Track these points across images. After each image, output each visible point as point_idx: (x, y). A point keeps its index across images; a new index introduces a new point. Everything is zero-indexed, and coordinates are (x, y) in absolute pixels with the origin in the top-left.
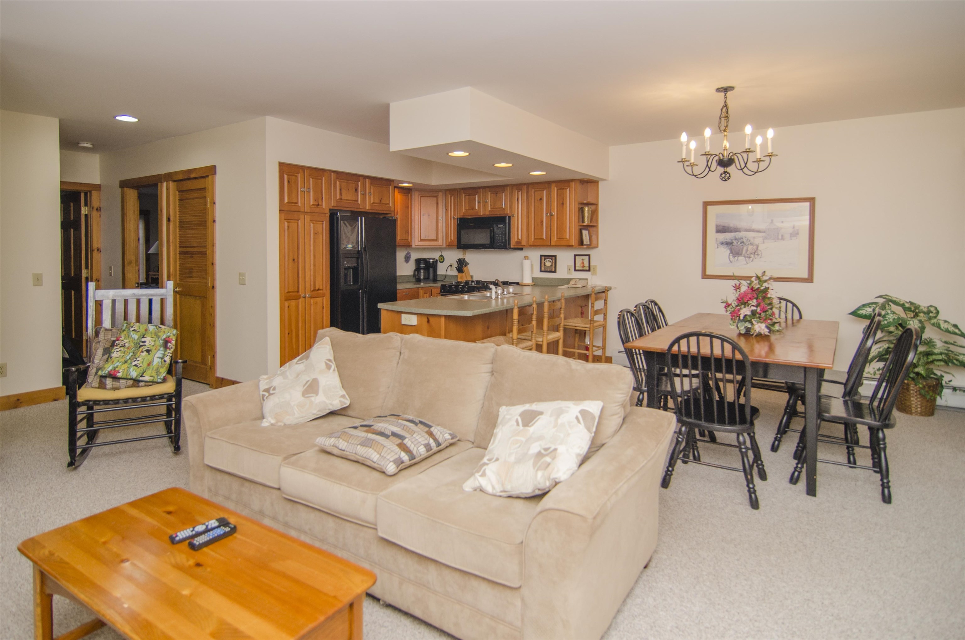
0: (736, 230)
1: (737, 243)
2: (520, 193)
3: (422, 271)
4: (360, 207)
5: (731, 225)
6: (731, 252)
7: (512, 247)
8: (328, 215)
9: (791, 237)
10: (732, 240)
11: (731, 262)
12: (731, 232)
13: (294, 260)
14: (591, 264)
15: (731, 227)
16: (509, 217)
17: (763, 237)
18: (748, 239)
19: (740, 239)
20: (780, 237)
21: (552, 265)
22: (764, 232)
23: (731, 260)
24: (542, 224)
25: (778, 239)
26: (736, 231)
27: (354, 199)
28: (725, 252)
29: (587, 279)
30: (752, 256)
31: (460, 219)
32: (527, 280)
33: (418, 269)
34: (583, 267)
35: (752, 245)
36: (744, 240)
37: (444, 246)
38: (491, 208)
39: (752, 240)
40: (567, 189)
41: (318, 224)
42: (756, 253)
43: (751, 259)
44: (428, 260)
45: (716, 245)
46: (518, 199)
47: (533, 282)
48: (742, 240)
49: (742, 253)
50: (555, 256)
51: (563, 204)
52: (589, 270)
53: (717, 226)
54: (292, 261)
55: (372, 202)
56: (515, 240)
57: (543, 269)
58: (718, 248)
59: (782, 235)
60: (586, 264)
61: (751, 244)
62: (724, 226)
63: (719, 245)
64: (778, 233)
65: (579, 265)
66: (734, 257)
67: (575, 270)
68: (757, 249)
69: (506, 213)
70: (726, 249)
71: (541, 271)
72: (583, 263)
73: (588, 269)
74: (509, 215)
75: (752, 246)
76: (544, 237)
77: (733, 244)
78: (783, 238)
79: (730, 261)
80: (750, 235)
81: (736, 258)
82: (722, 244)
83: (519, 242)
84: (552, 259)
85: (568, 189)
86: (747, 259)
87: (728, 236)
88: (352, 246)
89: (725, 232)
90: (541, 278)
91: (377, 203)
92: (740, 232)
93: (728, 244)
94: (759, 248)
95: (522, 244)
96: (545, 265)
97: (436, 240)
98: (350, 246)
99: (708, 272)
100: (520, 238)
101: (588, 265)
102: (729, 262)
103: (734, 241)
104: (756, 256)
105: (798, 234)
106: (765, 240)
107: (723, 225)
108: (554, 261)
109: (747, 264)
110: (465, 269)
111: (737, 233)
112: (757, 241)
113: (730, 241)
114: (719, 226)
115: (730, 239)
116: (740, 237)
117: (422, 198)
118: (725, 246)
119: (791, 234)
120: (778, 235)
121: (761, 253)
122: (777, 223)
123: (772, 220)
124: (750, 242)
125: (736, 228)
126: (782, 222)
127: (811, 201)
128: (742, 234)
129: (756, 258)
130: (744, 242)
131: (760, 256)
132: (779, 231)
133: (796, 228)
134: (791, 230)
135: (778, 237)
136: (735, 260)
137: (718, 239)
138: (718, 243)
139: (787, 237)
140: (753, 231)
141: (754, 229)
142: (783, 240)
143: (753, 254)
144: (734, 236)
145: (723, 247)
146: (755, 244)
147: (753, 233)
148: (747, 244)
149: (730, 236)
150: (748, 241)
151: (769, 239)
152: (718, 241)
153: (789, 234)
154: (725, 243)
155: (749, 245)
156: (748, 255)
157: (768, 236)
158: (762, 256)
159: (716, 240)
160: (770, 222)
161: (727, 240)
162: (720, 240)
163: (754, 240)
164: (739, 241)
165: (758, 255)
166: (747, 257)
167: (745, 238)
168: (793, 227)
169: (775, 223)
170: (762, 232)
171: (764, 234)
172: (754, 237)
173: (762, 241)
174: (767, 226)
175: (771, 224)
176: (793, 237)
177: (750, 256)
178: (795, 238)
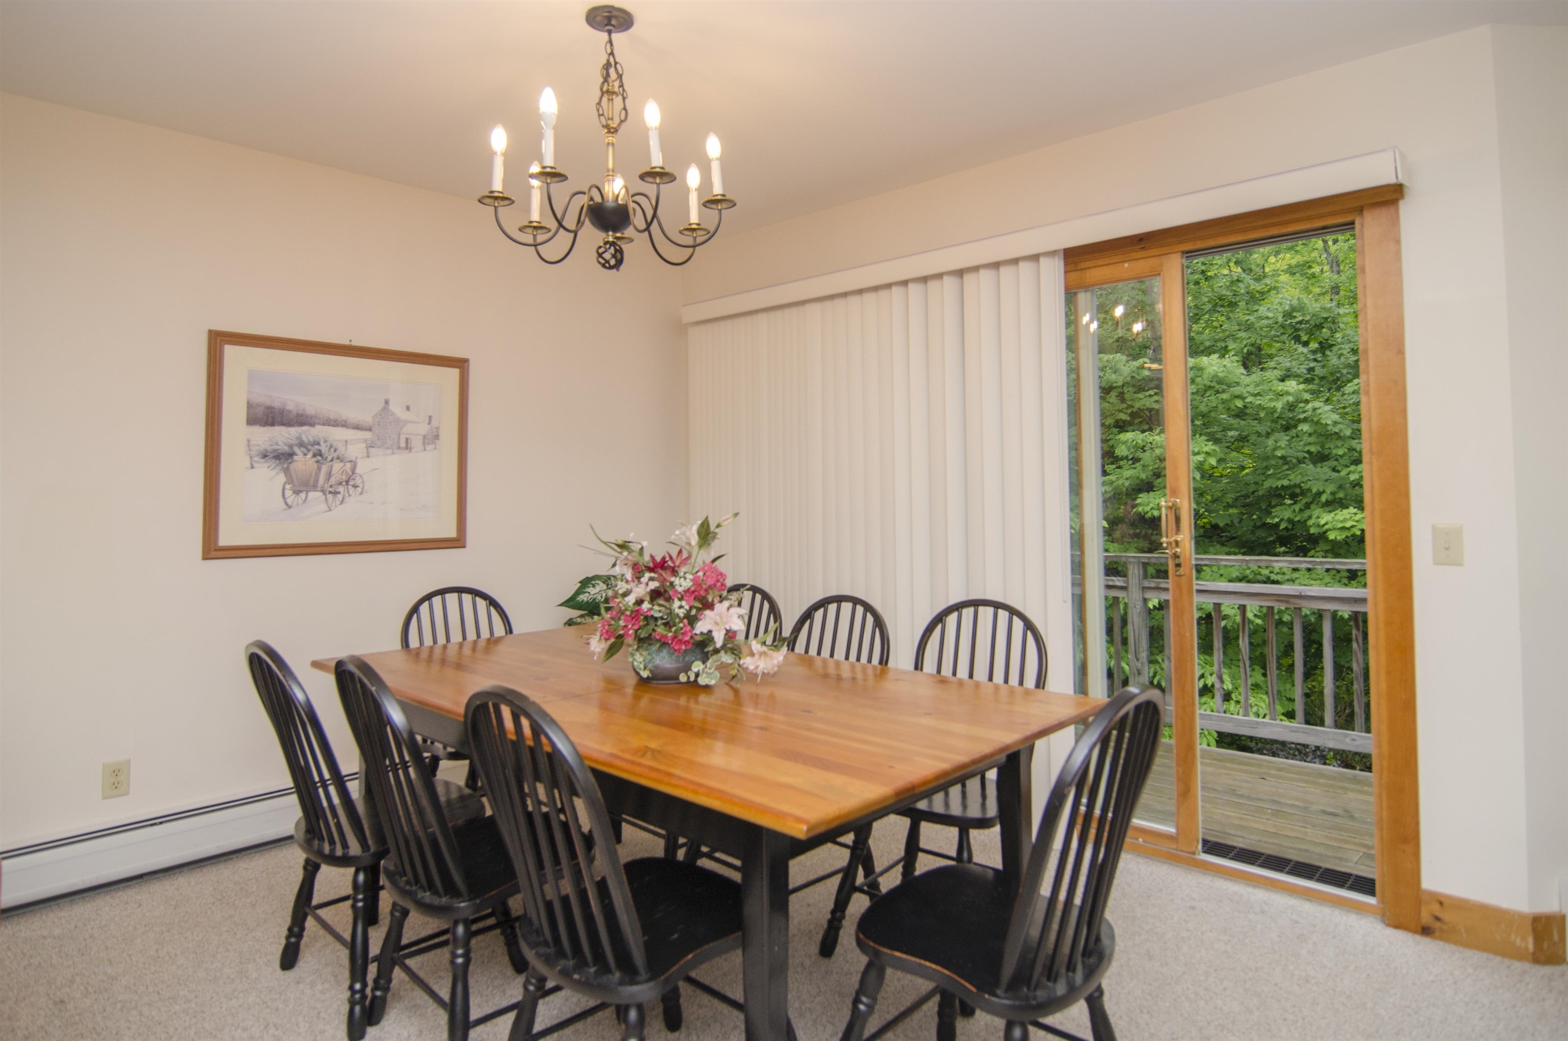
0: (302, 420)
1: (305, 455)
5: (290, 407)
6: (290, 480)
9: (424, 444)
10: (291, 446)
11: (289, 507)
12: (289, 424)
15: (290, 412)
17: (366, 440)
18: (331, 446)
19: (312, 445)
20: (403, 444)
22: (370, 430)
23: (289, 501)
25: (399, 448)
26: (302, 424)
28: (271, 477)
30: (341, 489)
35: (342, 461)
36: (323, 448)
39: (342, 449)
42: (351, 483)
43: (340, 497)
45: (248, 458)
48: (317, 447)
49: (316, 481)
53: (250, 406)
58: (252, 467)
59: (407, 439)
61: (338, 458)
62: (269, 408)
63: (256, 459)
64: (399, 434)
66: (297, 492)
68: (353, 471)
70: (274, 472)
75: (341, 464)
77: (294, 458)
78: (408, 447)
79: (286, 504)
80: (338, 434)
81: (303, 495)
82: (265, 456)
86: (330, 497)
87: (282, 436)
89: (272, 424)
92: (312, 425)
93: (283, 457)
94: (359, 470)
99: (225, 539)
102: (285, 507)
103: (296, 449)
104: (351, 490)
105: (437, 437)
106: (371, 450)
107: (269, 403)
109: (330, 510)
111: (305, 428)
112: (354, 451)
113: (286, 449)
114: (258, 405)
115: (285, 444)
116: (311, 439)
118: (273, 463)
119: (424, 437)
120: (399, 438)
121: (363, 482)
122: (397, 409)
123: (387, 402)
124: (337, 452)
125: (302, 415)
126: (408, 408)
127: (461, 364)
128: (318, 432)
129: (349, 496)
130: (323, 452)
131: (359, 489)
132: (402, 429)
133: (435, 423)
134: (423, 429)
135: (399, 443)
136: (300, 501)
137: (252, 443)
138: (253, 453)
139: (417, 443)
140: (343, 426)
141: (345, 421)
142: (408, 451)
143: (344, 483)
144: (298, 435)
145: (267, 465)
146: (347, 460)
147: (344, 429)
148: (330, 458)
149: (287, 436)
150: (332, 450)
151: (379, 447)
152: (253, 448)
153: (421, 437)
154: (272, 455)
155: (335, 461)
156: (331, 486)
157: (378, 439)
158: (363, 488)
159: (249, 446)
160: (382, 404)
161: (278, 447)
162: (258, 445)
163: (346, 449)
164: (309, 450)
165: (355, 486)
166: (330, 492)
167: (325, 441)
168: (427, 422)
169: (392, 407)
170: (366, 430)
171: (368, 435)
172: (346, 442)
173: (365, 450)
174: (376, 415)
175: (384, 409)
176: (428, 444)
177: (338, 490)
178: (432, 447)
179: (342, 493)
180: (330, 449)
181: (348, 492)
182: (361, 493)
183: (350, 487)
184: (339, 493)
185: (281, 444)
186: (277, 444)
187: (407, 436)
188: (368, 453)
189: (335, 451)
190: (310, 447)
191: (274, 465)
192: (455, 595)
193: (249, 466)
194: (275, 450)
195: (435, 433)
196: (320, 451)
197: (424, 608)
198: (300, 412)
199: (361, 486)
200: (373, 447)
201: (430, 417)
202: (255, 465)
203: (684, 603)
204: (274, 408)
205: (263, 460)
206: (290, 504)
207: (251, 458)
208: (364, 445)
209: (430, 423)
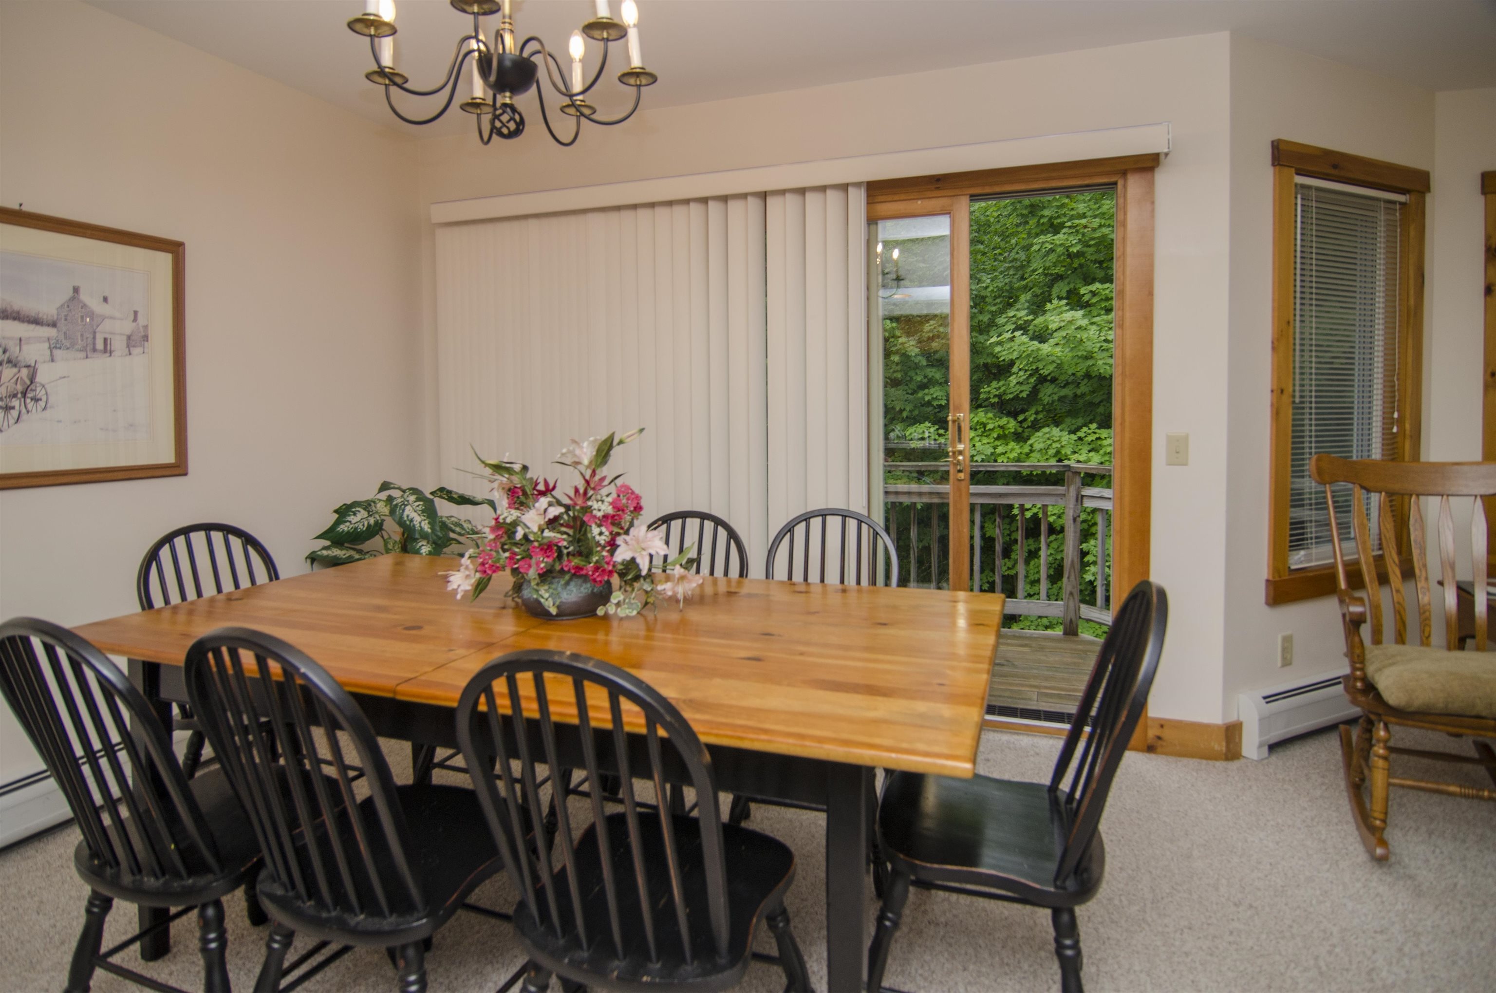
9: (128, 346)
17: (48, 339)
20: (100, 345)
22: (54, 325)
25: (94, 350)
30: (15, 403)
35: (15, 366)
39: (14, 350)
42: (29, 395)
43: (15, 413)
59: (105, 340)
61: (9, 361)
64: (95, 333)
68: (32, 379)
75: (15, 370)
78: (107, 349)
80: (8, 330)
86: (2, 413)
94: (38, 379)
104: (30, 404)
105: (146, 338)
106: (57, 353)
109: (4, 429)
112: (35, 352)
119: (129, 338)
120: (94, 338)
121: (47, 394)
122: (91, 301)
123: (76, 290)
124: (7, 355)
126: (105, 300)
127: (175, 248)
129: (28, 412)
131: (42, 404)
132: (98, 326)
133: (141, 321)
134: (128, 327)
135: (94, 344)
139: (118, 344)
140: (15, 319)
141: (18, 313)
142: (108, 354)
143: (19, 395)
146: (23, 364)
147: (16, 323)
150: (1, 350)
151: (68, 348)
153: (125, 338)
155: (6, 365)
156: (2, 400)
157: (66, 338)
158: (46, 402)
160: (71, 293)
163: (20, 350)
165: (36, 400)
166: (2, 407)
168: (132, 317)
169: (84, 297)
170: (48, 325)
171: (51, 332)
172: (20, 340)
173: (48, 352)
174: (62, 306)
175: (73, 299)
176: (134, 346)
177: (12, 404)
178: (139, 350)
179: (17, 407)
181: (26, 408)
182: (45, 409)
183: (28, 400)
184: (13, 408)
187: (108, 336)
188: (52, 355)
189: (4, 352)
192: (202, 534)
195: (143, 334)
197: (165, 553)
199: (44, 398)
200: (60, 348)
201: (136, 313)
203: (604, 529)
208: (47, 345)
209: (135, 320)
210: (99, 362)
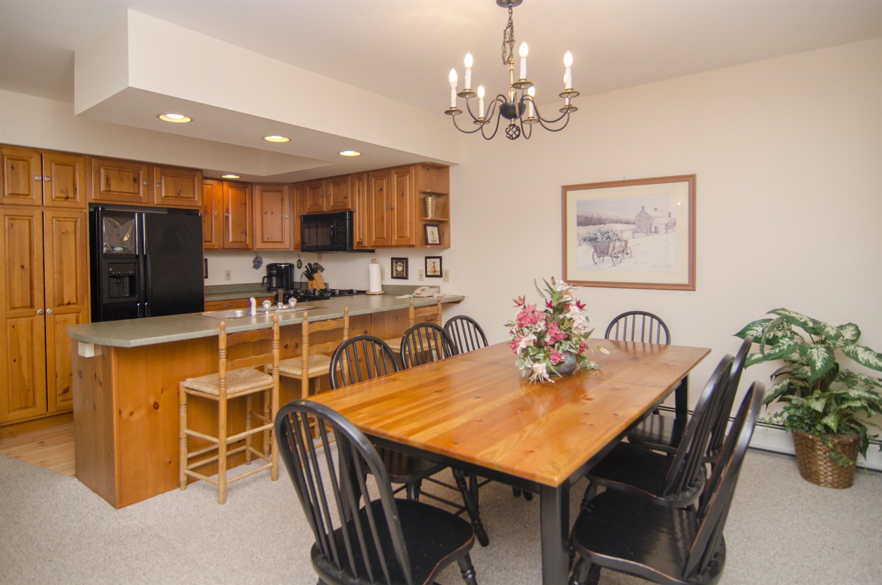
0: (600, 222)
1: (602, 239)
2: (361, 183)
3: (274, 278)
4: (143, 201)
5: (595, 216)
6: (596, 251)
7: (355, 248)
8: (87, 211)
9: (666, 229)
10: (596, 235)
11: (596, 264)
12: (594, 224)
13: (23, 267)
14: (443, 268)
15: (595, 218)
16: (351, 214)
17: (632, 229)
18: (614, 234)
19: (606, 233)
20: (653, 230)
21: (403, 270)
22: (634, 223)
23: (596, 261)
24: (383, 220)
25: (651, 232)
26: (600, 223)
27: (132, 191)
28: (588, 250)
29: (439, 287)
30: (620, 255)
31: (304, 216)
32: (375, 288)
33: (269, 276)
34: (435, 271)
35: (620, 241)
36: (611, 235)
37: (292, 249)
38: (334, 203)
39: (620, 235)
40: (406, 175)
41: (68, 221)
42: (625, 252)
43: (619, 259)
44: (278, 266)
45: (578, 242)
46: (359, 191)
47: (383, 290)
48: (608, 234)
49: (608, 251)
50: (406, 259)
51: (403, 194)
52: (441, 276)
53: (578, 217)
54: (20, 268)
55: (163, 195)
56: (356, 240)
57: (394, 275)
59: (656, 227)
60: (438, 269)
61: (618, 239)
62: (586, 217)
63: (581, 241)
64: (651, 225)
65: (430, 270)
66: (599, 257)
67: (427, 276)
68: (626, 246)
69: (347, 208)
70: (589, 247)
71: (393, 277)
72: (434, 267)
73: (439, 274)
74: (351, 210)
75: (620, 242)
76: (385, 237)
77: (598, 240)
78: (656, 231)
79: (594, 262)
80: (618, 227)
81: (602, 258)
82: (585, 240)
83: (360, 243)
84: (403, 263)
85: (408, 177)
86: (614, 259)
87: (591, 230)
88: (122, 249)
89: (588, 225)
90: (392, 286)
91: (171, 197)
92: (605, 224)
93: (592, 240)
94: (628, 245)
95: (364, 245)
96: (396, 270)
97: (282, 242)
98: (119, 249)
100: (361, 238)
101: (439, 270)
102: (593, 263)
103: (598, 236)
105: (675, 224)
106: (635, 234)
107: (586, 215)
108: (405, 265)
109: (615, 266)
110: (315, 275)
111: (602, 225)
112: (627, 235)
113: (594, 236)
114: (582, 217)
115: (593, 234)
116: (605, 231)
117: (264, 193)
118: (588, 243)
119: (667, 225)
120: (651, 227)
121: (631, 251)
122: (650, 211)
123: (643, 208)
124: (617, 237)
125: (600, 219)
126: (656, 209)
127: (690, 179)
128: (608, 227)
129: (624, 258)
130: (611, 237)
131: (629, 255)
132: (652, 221)
133: (673, 216)
134: (666, 220)
135: (651, 230)
136: (601, 261)
137: (580, 234)
138: (580, 239)
139: (662, 228)
140: (620, 223)
141: (621, 220)
142: (657, 234)
143: (621, 252)
144: (598, 229)
145: (586, 244)
146: (623, 240)
147: (620, 224)
148: (614, 240)
149: (594, 230)
150: (615, 235)
151: (640, 232)
152: (580, 237)
153: (664, 225)
154: (588, 239)
155: (617, 241)
156: (615, 254)
157: (639, 228)
158: (631, 255)
159: (578, 235)
160: (640, 209)
161: (590, 236)
162: (582, 235)
163: (622, 234)
164: (604, 236)
165: (627, 254)
166: (615, 257)
167: (612, 231)
168: (668, 216)
169: (647, 210)
170: (632, 224)
171: (633, 226)
172: (622, 231)
173: (632, 235)
174: (637, 215)
175: (641, 212)
176: (669, 229)
177: (618, 256)
178: (672, 230)
179: (620, 257)
180: (614, 235)
181: (623, 257)
182: (631, 257)
183: (624, 254)
184: (619, 257)
185: (591, 234)
186: (590, 234)
187: (656, 225)
188: (633, 236)
189: (616, 236)
190: (604, 235)
191: (589, 244)
192: (642, 316)
193: (578, 245)
194: (589, 237)
195: (673, 222)
196: (609, 236)
197: (622, 320)
198: (600, 218)
199: (630, 253)
200: (636, 232)
202: (581, 244)
204: (588, 217)
205: (584, 242)
206: (596, 262)
207: (579, 241)
208: (631, 232)
209: (669, 217)
210: (654, 236)
